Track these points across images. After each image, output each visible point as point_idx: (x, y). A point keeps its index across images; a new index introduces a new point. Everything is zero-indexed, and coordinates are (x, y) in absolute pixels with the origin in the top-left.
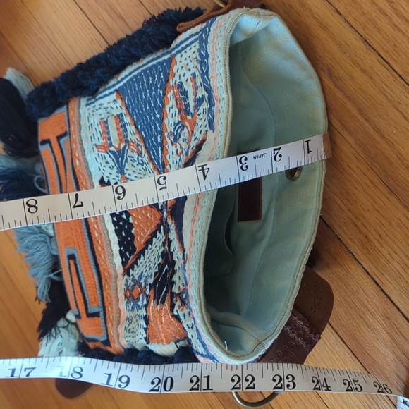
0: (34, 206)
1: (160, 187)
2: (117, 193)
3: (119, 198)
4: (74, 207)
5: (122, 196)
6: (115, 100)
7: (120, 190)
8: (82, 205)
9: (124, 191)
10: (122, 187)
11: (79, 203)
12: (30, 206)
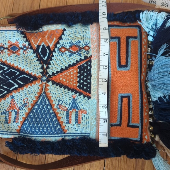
0: (106, 41)
1: (104, 80)
2: (106, 67)
3: (104, 67)
4: (104, 53)
5: (104, 68)
6: (68, 130)
7: (106, 68)
8: (104, 56)
9: (105, 69)
10: (107, 69)
11: (105, 55)
12: (106, 40)
